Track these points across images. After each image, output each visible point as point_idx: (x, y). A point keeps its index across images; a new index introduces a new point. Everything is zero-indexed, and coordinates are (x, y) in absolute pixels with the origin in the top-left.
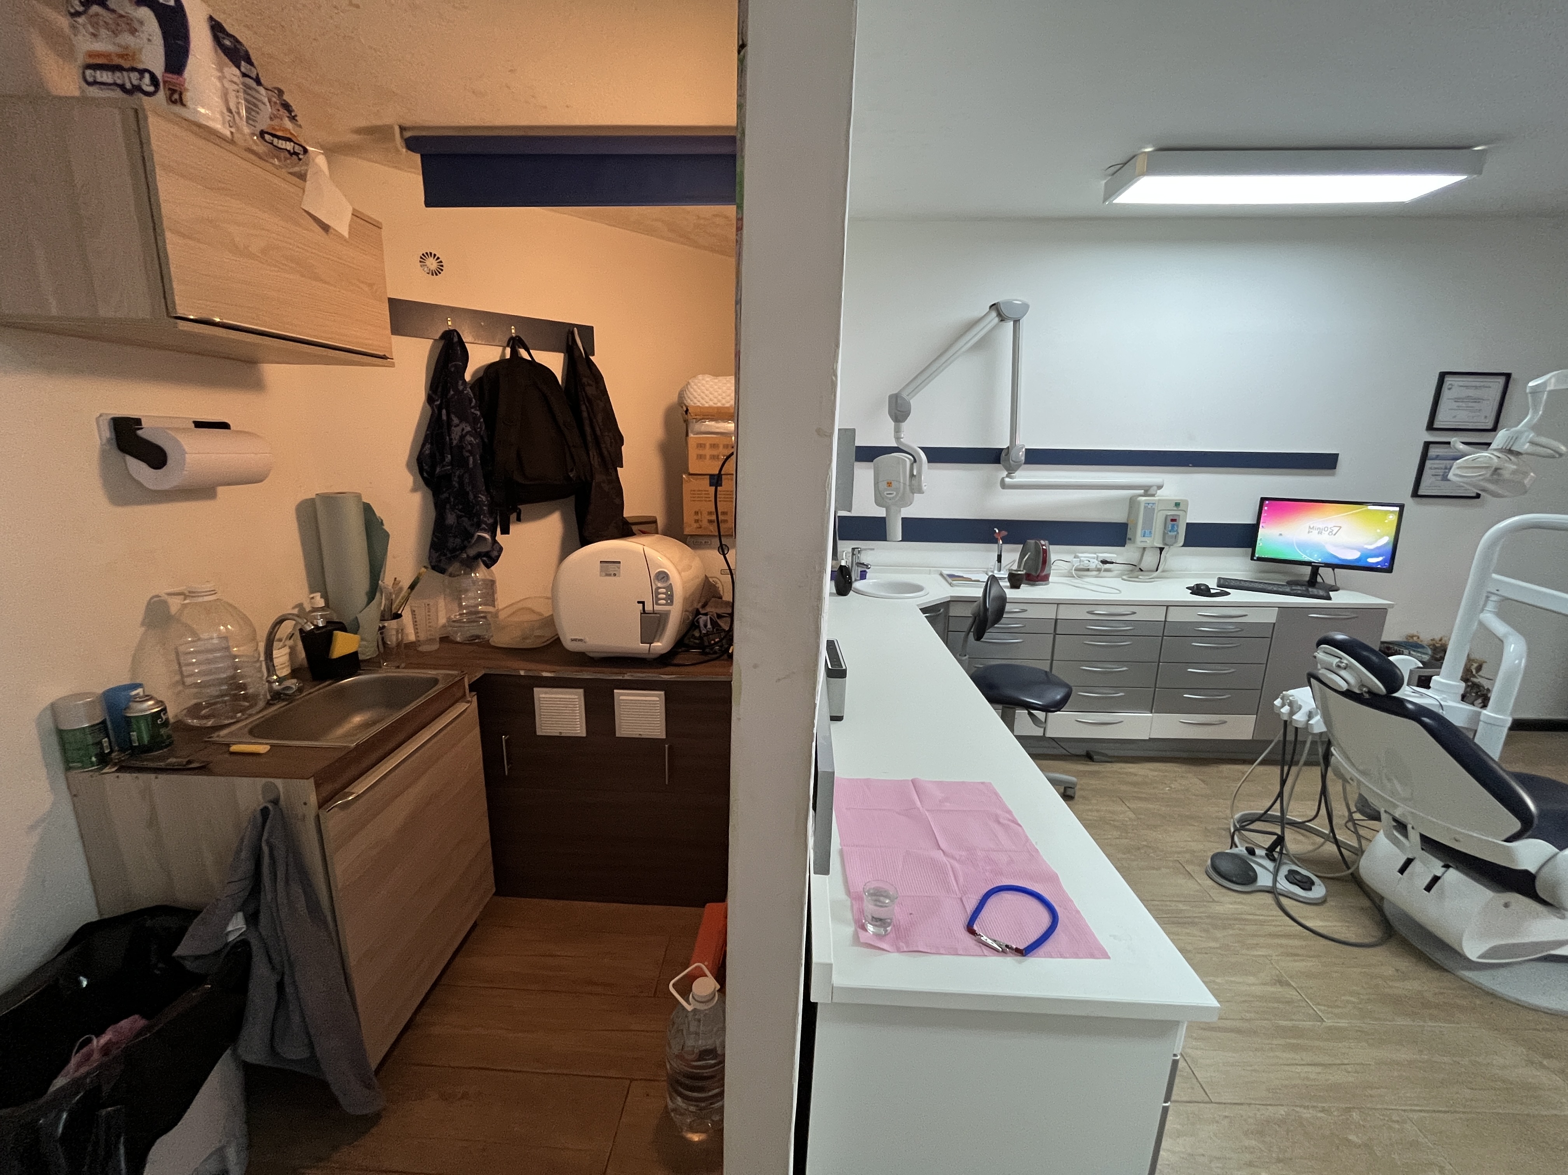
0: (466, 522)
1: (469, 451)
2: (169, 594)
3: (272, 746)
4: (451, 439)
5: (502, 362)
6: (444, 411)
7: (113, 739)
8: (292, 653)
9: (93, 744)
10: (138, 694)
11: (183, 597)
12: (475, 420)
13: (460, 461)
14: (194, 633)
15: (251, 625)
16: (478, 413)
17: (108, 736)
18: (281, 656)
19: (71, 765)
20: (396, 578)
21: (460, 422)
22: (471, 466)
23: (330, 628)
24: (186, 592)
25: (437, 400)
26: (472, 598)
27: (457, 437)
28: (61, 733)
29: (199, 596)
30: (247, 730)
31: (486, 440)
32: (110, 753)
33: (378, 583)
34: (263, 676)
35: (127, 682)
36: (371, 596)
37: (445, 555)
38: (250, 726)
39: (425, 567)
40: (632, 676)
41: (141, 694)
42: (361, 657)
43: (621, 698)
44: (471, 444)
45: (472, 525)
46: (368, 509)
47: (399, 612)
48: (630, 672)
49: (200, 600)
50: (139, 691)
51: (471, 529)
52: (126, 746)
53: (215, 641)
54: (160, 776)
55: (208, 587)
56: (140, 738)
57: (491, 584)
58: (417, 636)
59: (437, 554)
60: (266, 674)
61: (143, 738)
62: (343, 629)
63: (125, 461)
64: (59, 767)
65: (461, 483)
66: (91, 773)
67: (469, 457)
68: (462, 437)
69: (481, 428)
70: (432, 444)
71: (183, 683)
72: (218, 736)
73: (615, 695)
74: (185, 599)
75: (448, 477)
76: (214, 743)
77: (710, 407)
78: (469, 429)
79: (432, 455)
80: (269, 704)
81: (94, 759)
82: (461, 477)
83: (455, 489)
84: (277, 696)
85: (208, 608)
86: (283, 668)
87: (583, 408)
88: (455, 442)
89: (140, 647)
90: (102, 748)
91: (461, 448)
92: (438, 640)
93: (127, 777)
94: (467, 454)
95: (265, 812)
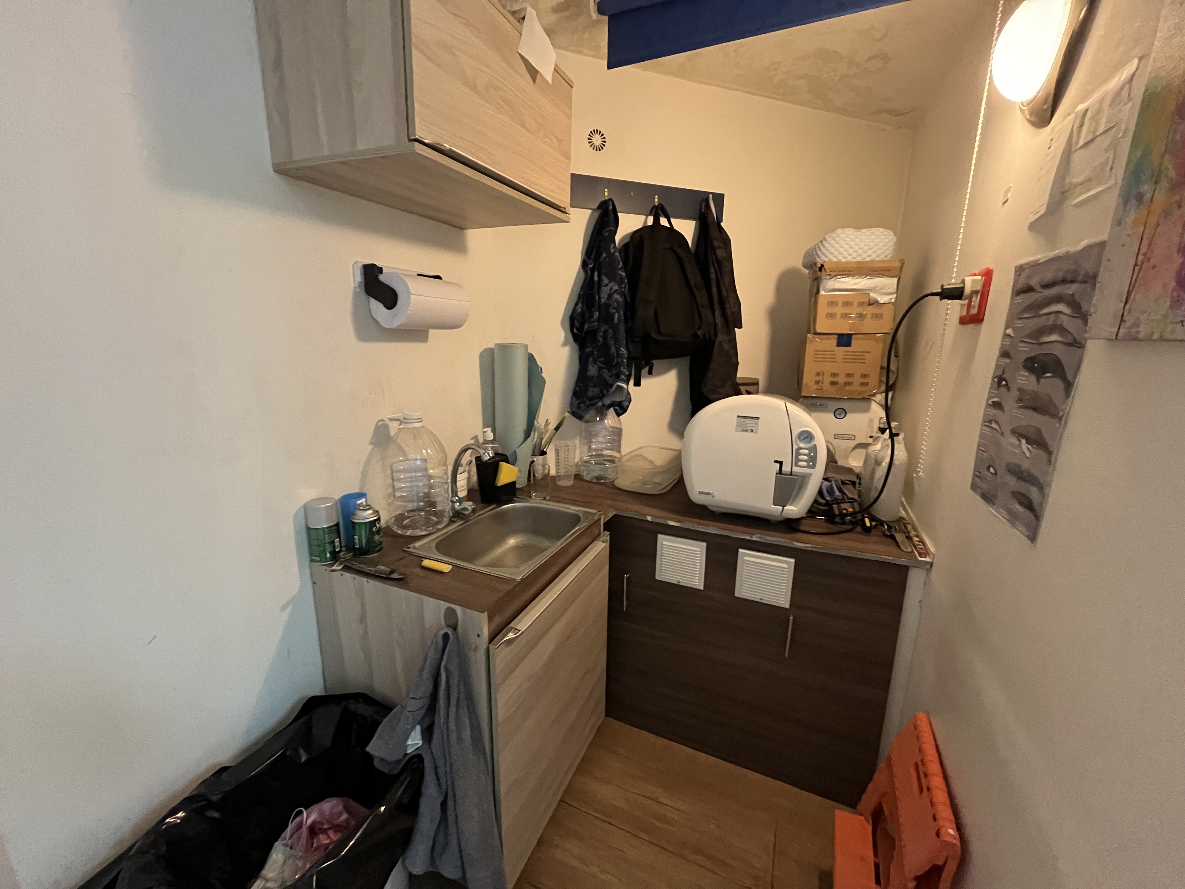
0: (606, 373)
1: (615, 308)
2: (390, 420)
3: (454, 566)
4: (600, 298)
5: (645, 228)
6: (596, 273)
7: (342, 540)
8: (469, 479)
9: (329, 543)
10: (362, 503)
11: (399, 422)
12: (621, 281)
13: (607, 318)
14: (404, 454)
15: (444, 452)
16: (624, 274)
17: (339, 537)
18: (462, 480)
19: (314, 558)
20: (547, 420)
21: (609, 282)
22: (616, 321)
23: (497, 459)
24: (402, 419)
25: (591, 264)
26: (600, 442)
27: (606, 296)
28: (309, 529)
29: (409, 423)
30: (434, 544)
31: (628, 299)
32: (340, 551)
33: (533, 423)
34: (449, 496)
35: (356, 491)
36: (528, 434)
37: (585, 402)
38: (437, 541)
39: (568, 412)
40: (761, 538)
41: (364, 503)
42: (518, 486)
43: (746, 558)
44: (617, 301)
45: (610, 376)
46: (531, 359)
47: (545, 450)
48: (759, 534)
49: (411, 426)
50: (363, 500)
51: (610, 381)
52: (350, 547)
53: (418, 463)
54: (370, 581)
55: (417, 415)
56: (360, 540)
57: (618, 432)
58: (557, 472)
59: (579, 401)
60: (450, 495)
61: (362, 541)
62: (507, 461)
63: (369, 302)
64: (307, 558)
65: (605, 338)
66: (326, 567)
67: (614, 313)
68: (610, 296)
69: (625, 288)
70: (583, 303)
71: (394, 495)
72: (414, 548)
73: (740, 555)
74: (400, 425)
75: (593, 333)
76: (410, 554)
77: (848, 262)
78: (616, 287)
79: (582, 314)
80: (451, 522)
81: (328, 555)
82: (605, 332)
83: (599, 344)
84: (457, 515)
85: (416, 434)
86: (463, 490)
87: (712, 270)
88: (603, 300)
89: (368, 463)
90: (334, 547)
91: (607, 306)
92: (573, 476)
93: (349, 576)
94: (614, 311)
95: (446, 636)
